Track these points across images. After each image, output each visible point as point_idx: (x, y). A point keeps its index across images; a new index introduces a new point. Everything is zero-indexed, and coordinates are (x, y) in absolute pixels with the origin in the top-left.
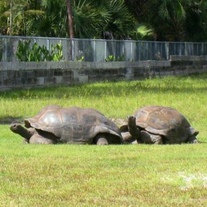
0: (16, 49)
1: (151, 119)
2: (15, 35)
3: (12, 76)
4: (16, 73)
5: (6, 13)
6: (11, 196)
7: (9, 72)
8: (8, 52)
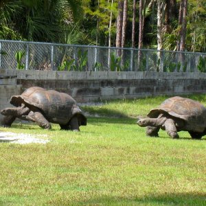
0: (197, 62)
1: (175, 106)
2: (197, 51)
3: (194, 83)
4: (197, 81)
5: (191, 34)
6: (188, 179)
7: (192, 80)
8: (191, 64)
